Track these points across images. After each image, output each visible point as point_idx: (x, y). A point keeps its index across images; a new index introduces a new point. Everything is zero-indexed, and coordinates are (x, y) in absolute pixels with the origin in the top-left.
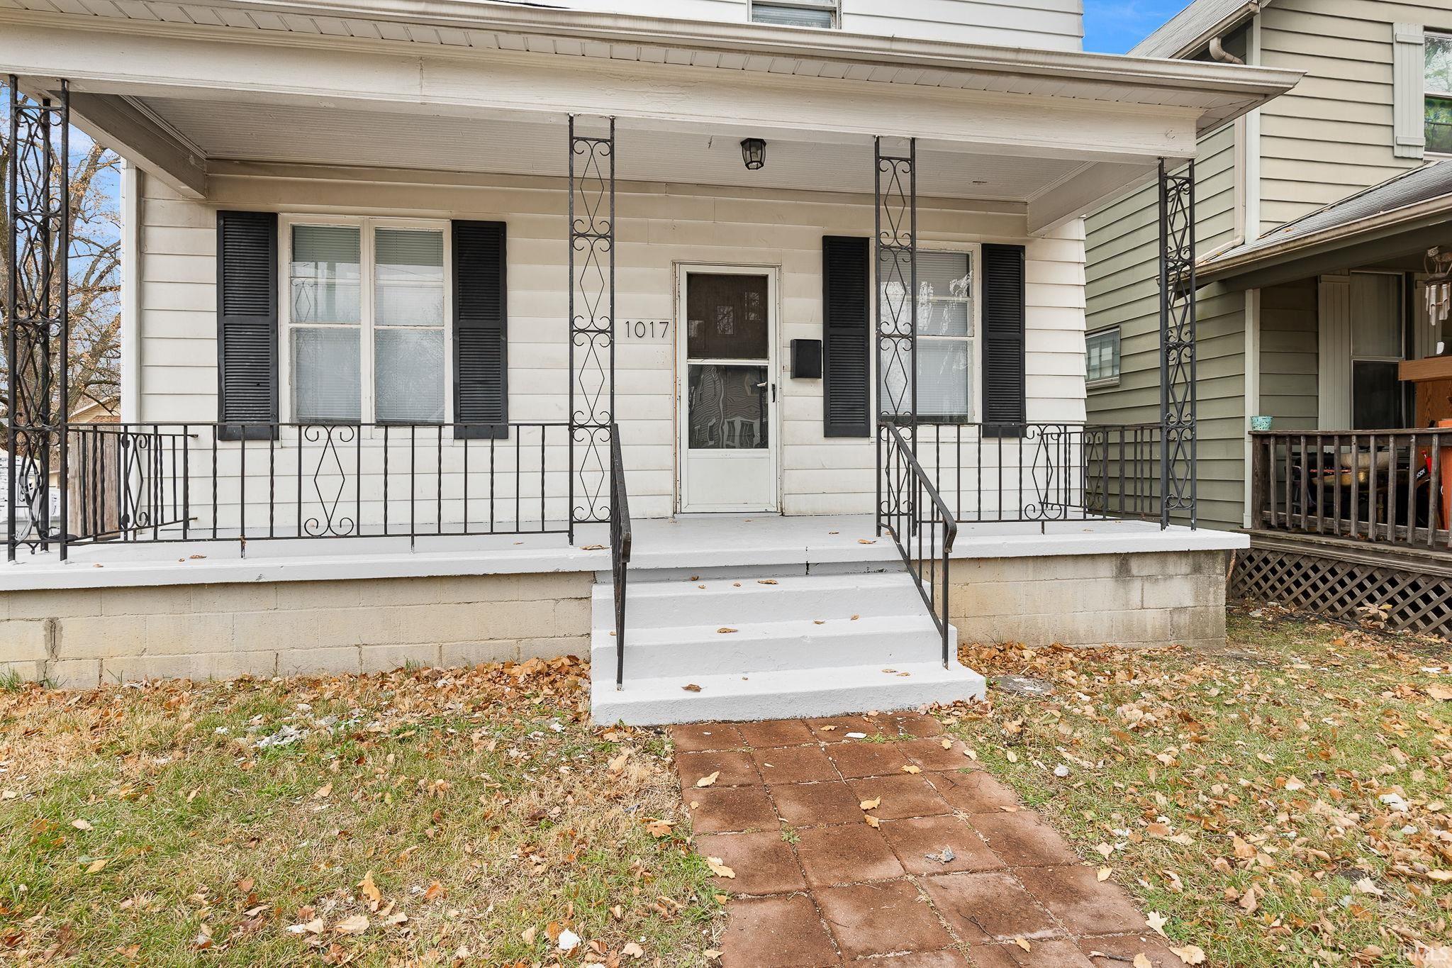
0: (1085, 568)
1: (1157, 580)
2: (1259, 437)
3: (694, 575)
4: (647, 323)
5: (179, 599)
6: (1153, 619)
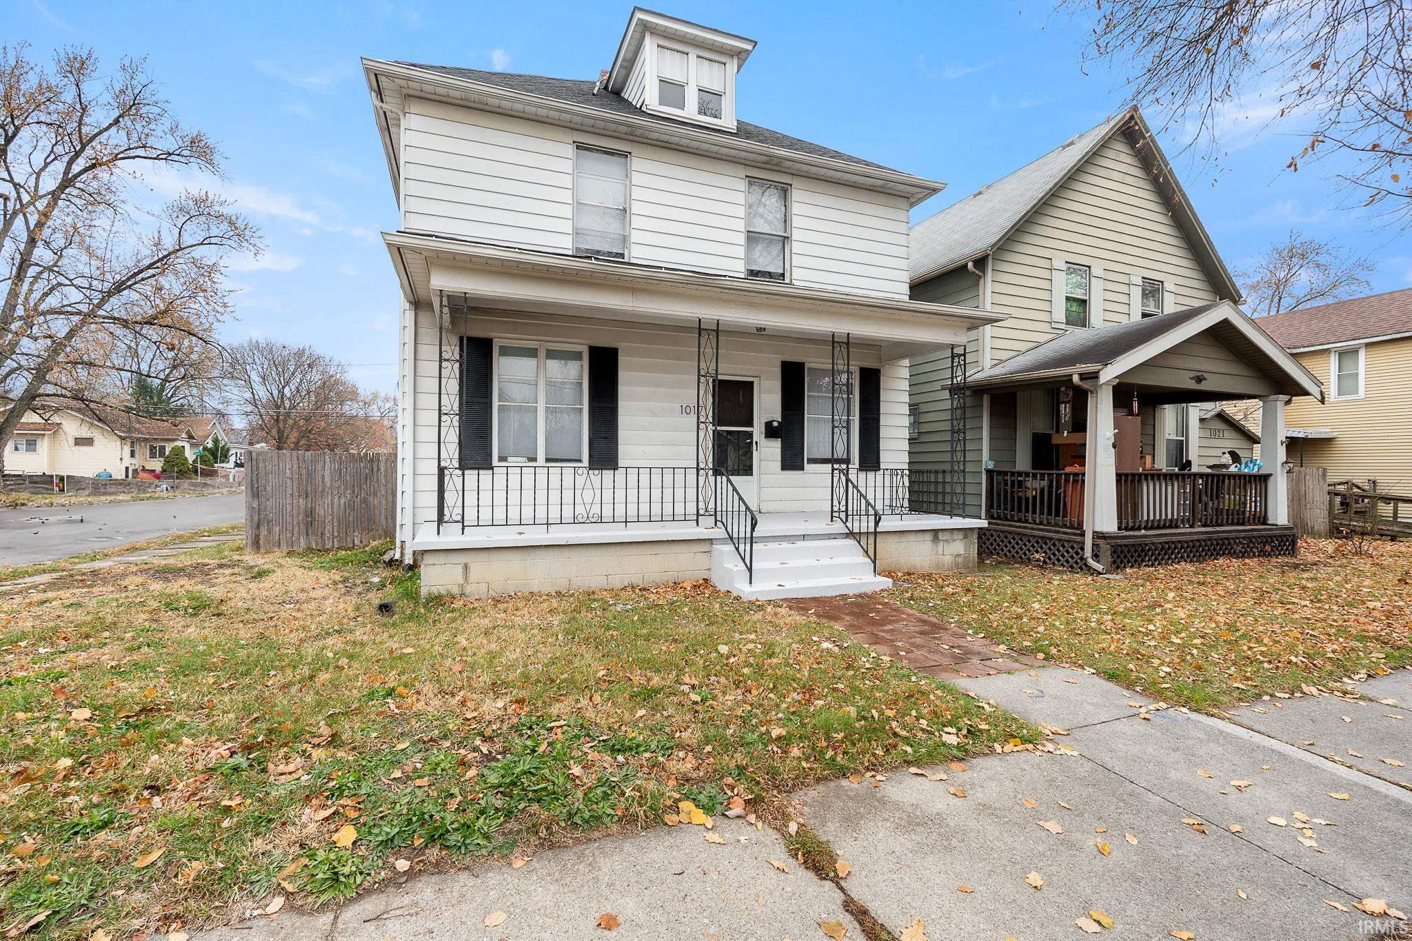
0: (920, 537)
1: (949, 541)
2: (989, 472)
4: (691, 406)
5: (525, 554)
6: (948, 560)
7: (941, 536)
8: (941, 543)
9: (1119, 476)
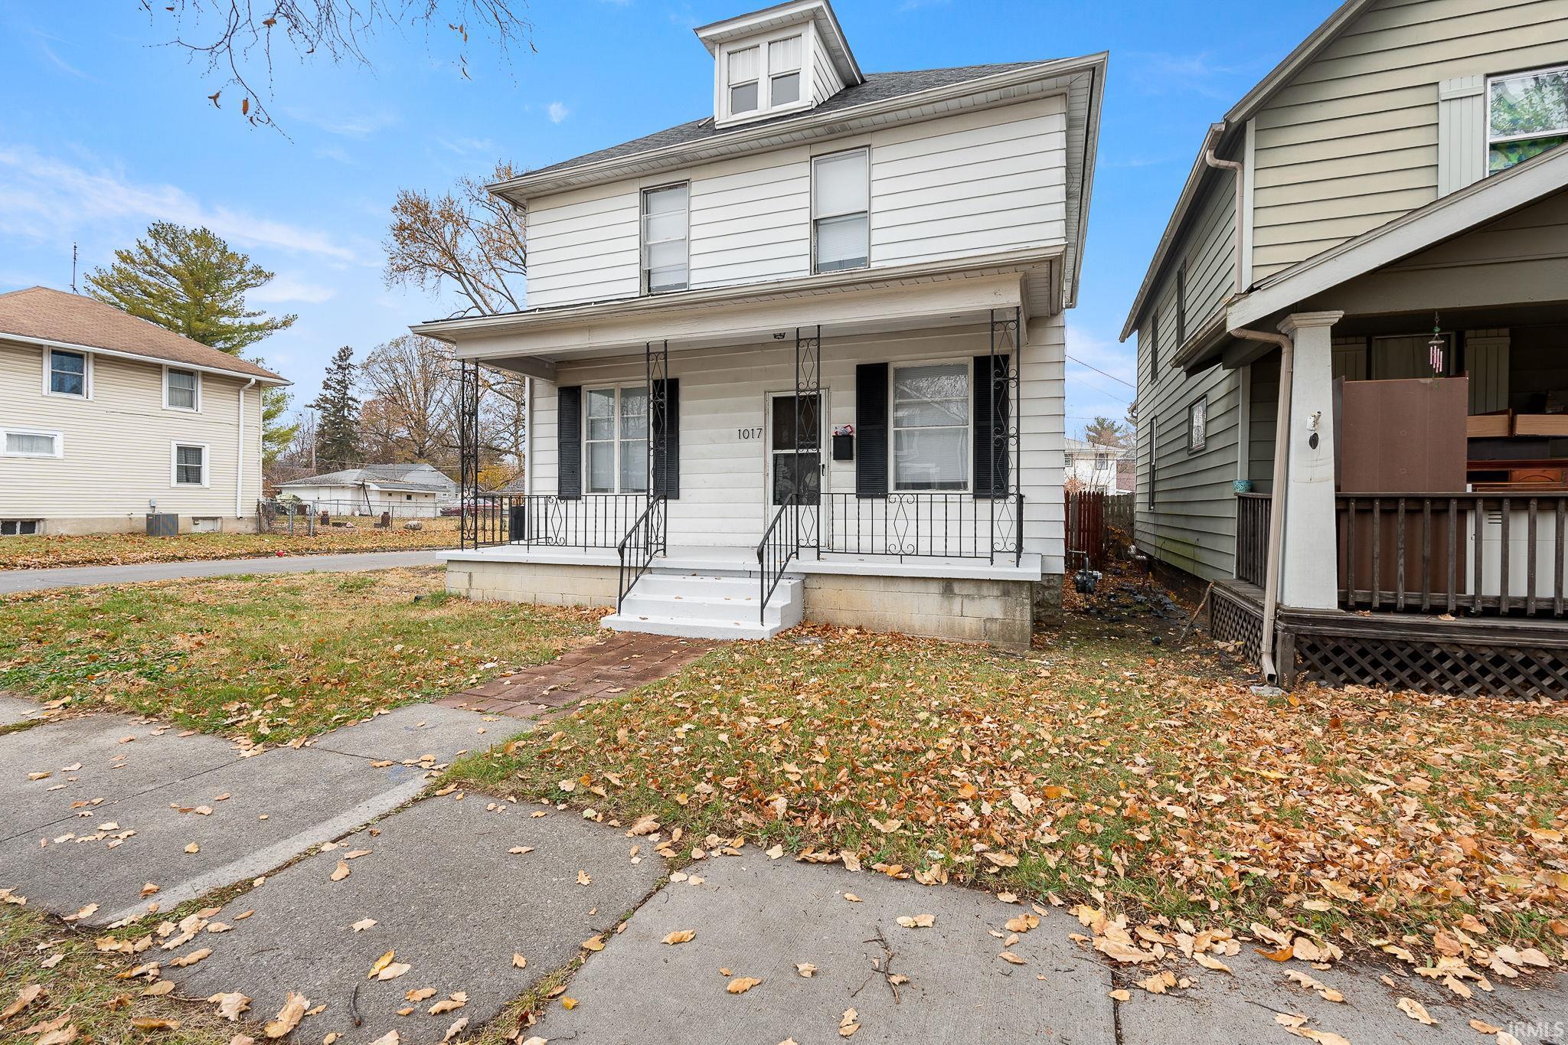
0: (919, 587)
1: (973, 598)
2: (1242, 498)
3: (694, 573)
4: (750, 430)
6: (970, 624)
7: (957, 588)
8: (957, 601)
9: (1343, 503)
